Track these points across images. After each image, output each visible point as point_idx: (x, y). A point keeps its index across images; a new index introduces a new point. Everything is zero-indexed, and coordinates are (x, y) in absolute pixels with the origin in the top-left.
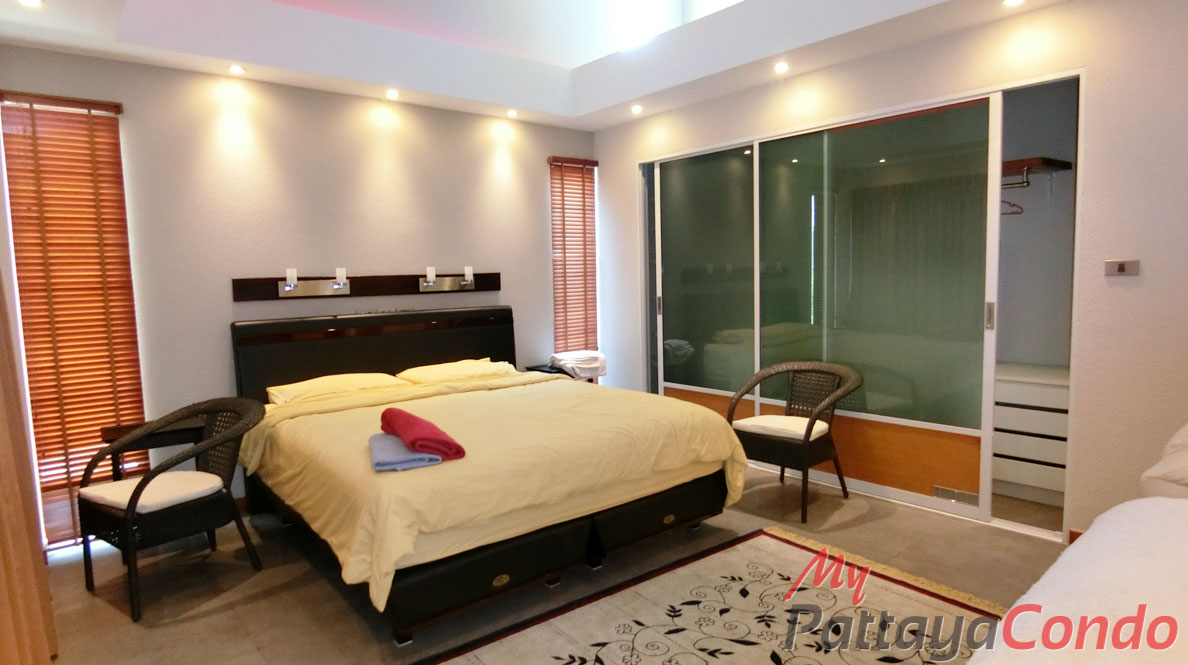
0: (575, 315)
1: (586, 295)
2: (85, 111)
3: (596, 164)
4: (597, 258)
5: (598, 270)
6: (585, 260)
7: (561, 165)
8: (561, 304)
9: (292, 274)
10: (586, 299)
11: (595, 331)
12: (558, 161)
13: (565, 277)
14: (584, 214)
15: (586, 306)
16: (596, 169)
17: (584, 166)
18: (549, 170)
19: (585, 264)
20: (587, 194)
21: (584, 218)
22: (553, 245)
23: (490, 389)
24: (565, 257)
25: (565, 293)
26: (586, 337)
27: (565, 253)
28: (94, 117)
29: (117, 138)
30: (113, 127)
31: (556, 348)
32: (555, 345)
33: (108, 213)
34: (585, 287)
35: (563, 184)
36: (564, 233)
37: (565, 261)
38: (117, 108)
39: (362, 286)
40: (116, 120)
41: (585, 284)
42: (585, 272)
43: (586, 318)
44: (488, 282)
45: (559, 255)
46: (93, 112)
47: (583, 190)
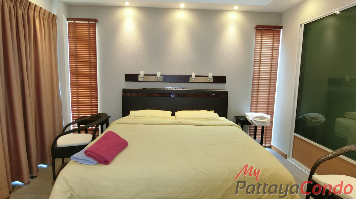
0: (263, 97)
1: (270, 88)
2: (87, 22)
3: (281, 27)
4: (278, 72)
5: (278, 77)
6: (271, 72)
7: (260, 29)
8: (256, 91)
9: (142, 73)
10: (269, 90)
11: (273, 105)
12: (259, 28)
13: (259, 79)
14: (273, 51)
15: (269, 93)
16: (281, 30)
17: (275, 29)
18: (255, 32)
19: (271, 74)
20: (275, 41)
21: (272, 53)
22: (254, 65)
23: (197, 125)
24: (260, 70)
25: (258, 86)
26: (268, 107)
27: (260, 69)
28: (90, 24)
29: (95, 30)
30: (94, 26)
31: (251, 110)
32: (251, 108)
33: (92, 53)
34: (270, 84)
35: (262, 38)
36: (260, 60)
37: (260, 72)
38: (96, 20)
39: (167, 79)
40: (95, 24)
41: (270, 83)
42: (270, 78)
43: (269, 98)
44: (220, 80)
45: (257, 69)
46: (90, 22)
47: (273, 40)
